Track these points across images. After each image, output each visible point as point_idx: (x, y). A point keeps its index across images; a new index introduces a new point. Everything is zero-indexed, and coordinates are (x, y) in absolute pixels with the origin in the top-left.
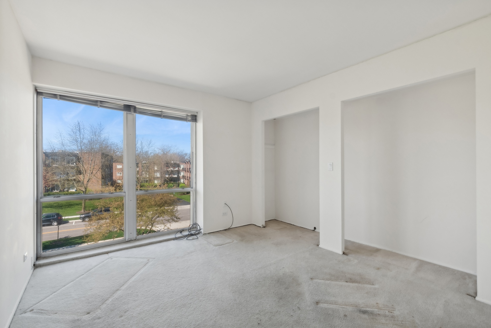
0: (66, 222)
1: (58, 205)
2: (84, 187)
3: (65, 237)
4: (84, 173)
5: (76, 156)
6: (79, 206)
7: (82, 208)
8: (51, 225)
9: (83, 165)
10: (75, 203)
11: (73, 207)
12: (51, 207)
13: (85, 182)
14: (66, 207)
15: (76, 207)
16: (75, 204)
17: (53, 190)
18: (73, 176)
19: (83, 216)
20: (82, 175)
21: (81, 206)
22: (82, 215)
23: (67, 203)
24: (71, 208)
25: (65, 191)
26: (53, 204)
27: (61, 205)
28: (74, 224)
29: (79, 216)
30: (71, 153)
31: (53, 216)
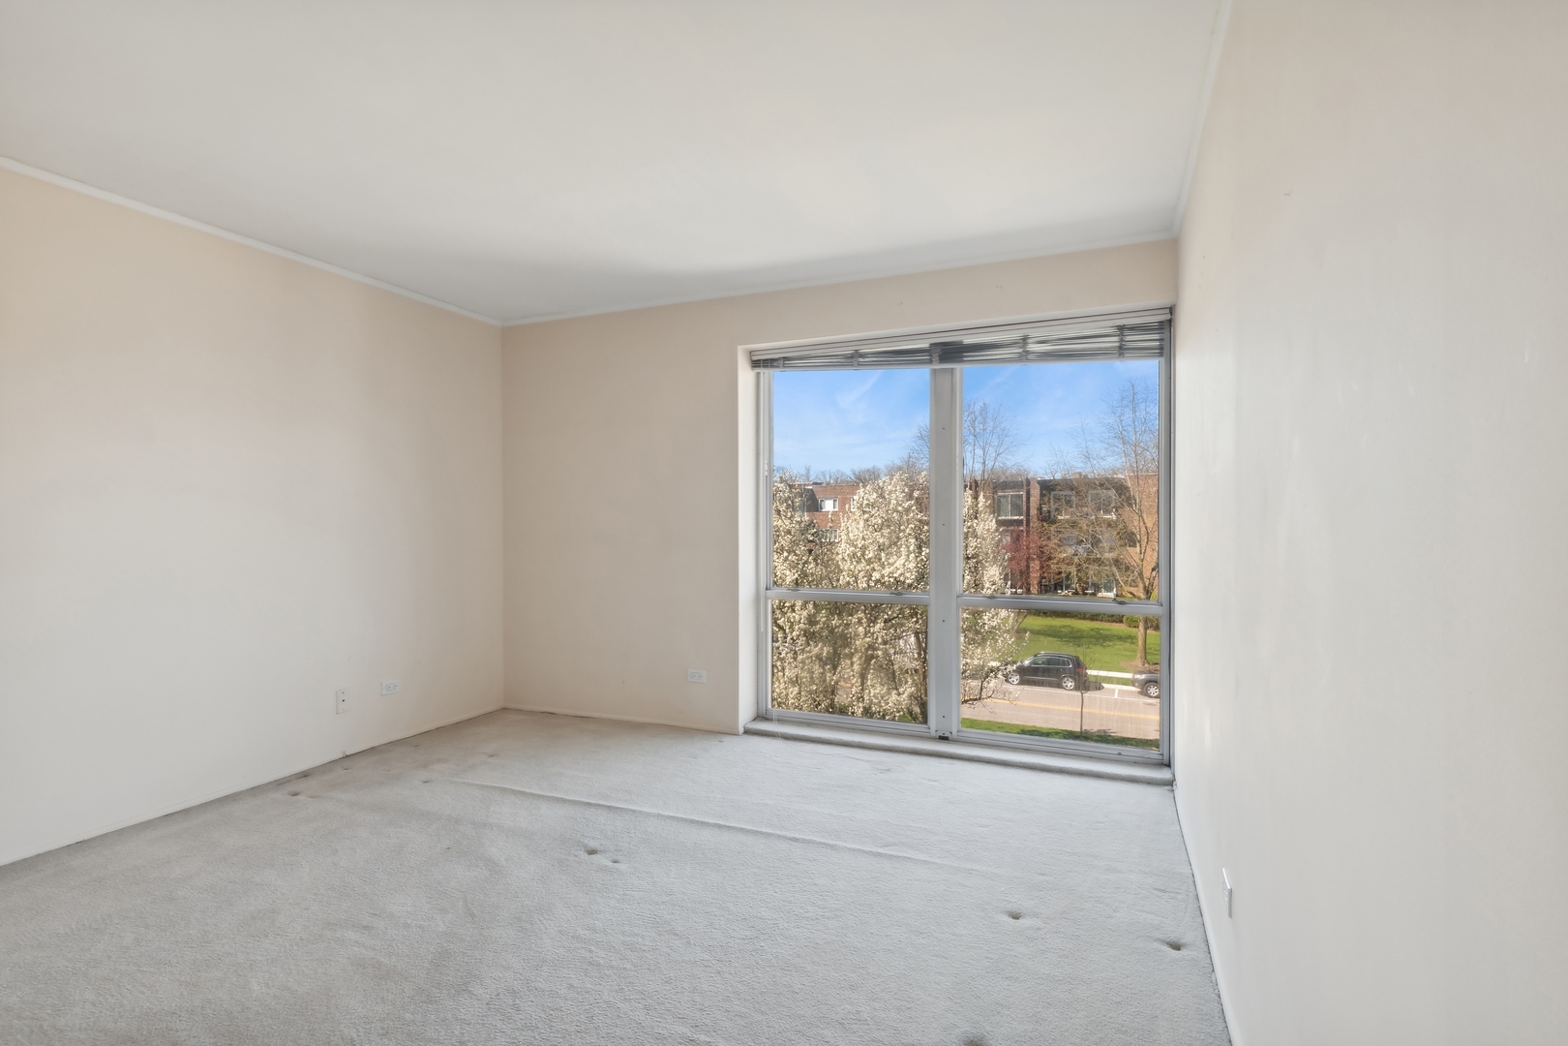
0: (1097, 686)
1: (1072, 632)
2: (1141, 585)
3: (1099, 731)
4: (1144, 544)
5: (1121, 488)
6: (1127, 645)
7: (1135, 651)
8: (1059, 686)
9: (1141, 516)
10: (1115, 633)
11: (1111, 644)
12: (1054, 636)
13: (1147, 573)
14: (1090, 643)
15: (1119, 645)
16: (1114, 636)
17: (1058, 587)
18: (1112, 549)
19: (1143, 677)
20: (1138, 548)
21: (1133, 646)
22: (1141, 673)
23: (1092, 630)
24: (1104, 647)
25: (1086, 594)
26: (1060, 627)
27: (1079, 634)
28: (1116, 696)
29: (1129, 676)
30: (1107, 479)
31: (1064, 663)
